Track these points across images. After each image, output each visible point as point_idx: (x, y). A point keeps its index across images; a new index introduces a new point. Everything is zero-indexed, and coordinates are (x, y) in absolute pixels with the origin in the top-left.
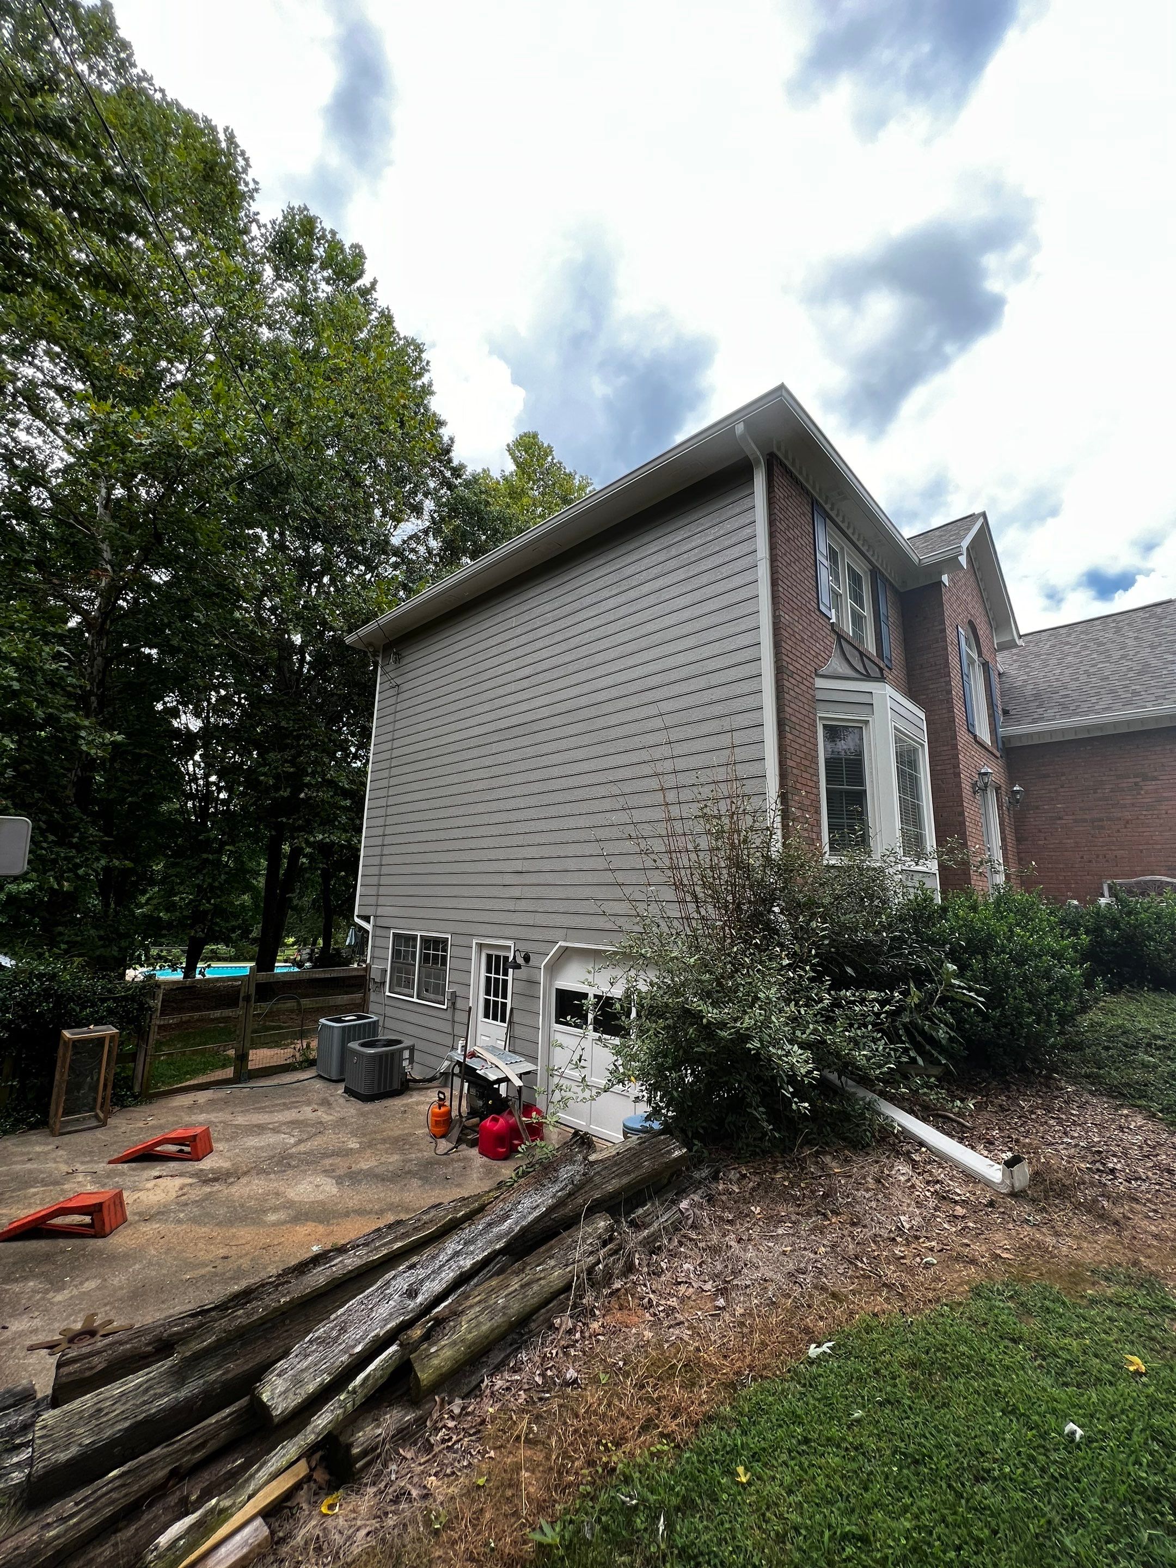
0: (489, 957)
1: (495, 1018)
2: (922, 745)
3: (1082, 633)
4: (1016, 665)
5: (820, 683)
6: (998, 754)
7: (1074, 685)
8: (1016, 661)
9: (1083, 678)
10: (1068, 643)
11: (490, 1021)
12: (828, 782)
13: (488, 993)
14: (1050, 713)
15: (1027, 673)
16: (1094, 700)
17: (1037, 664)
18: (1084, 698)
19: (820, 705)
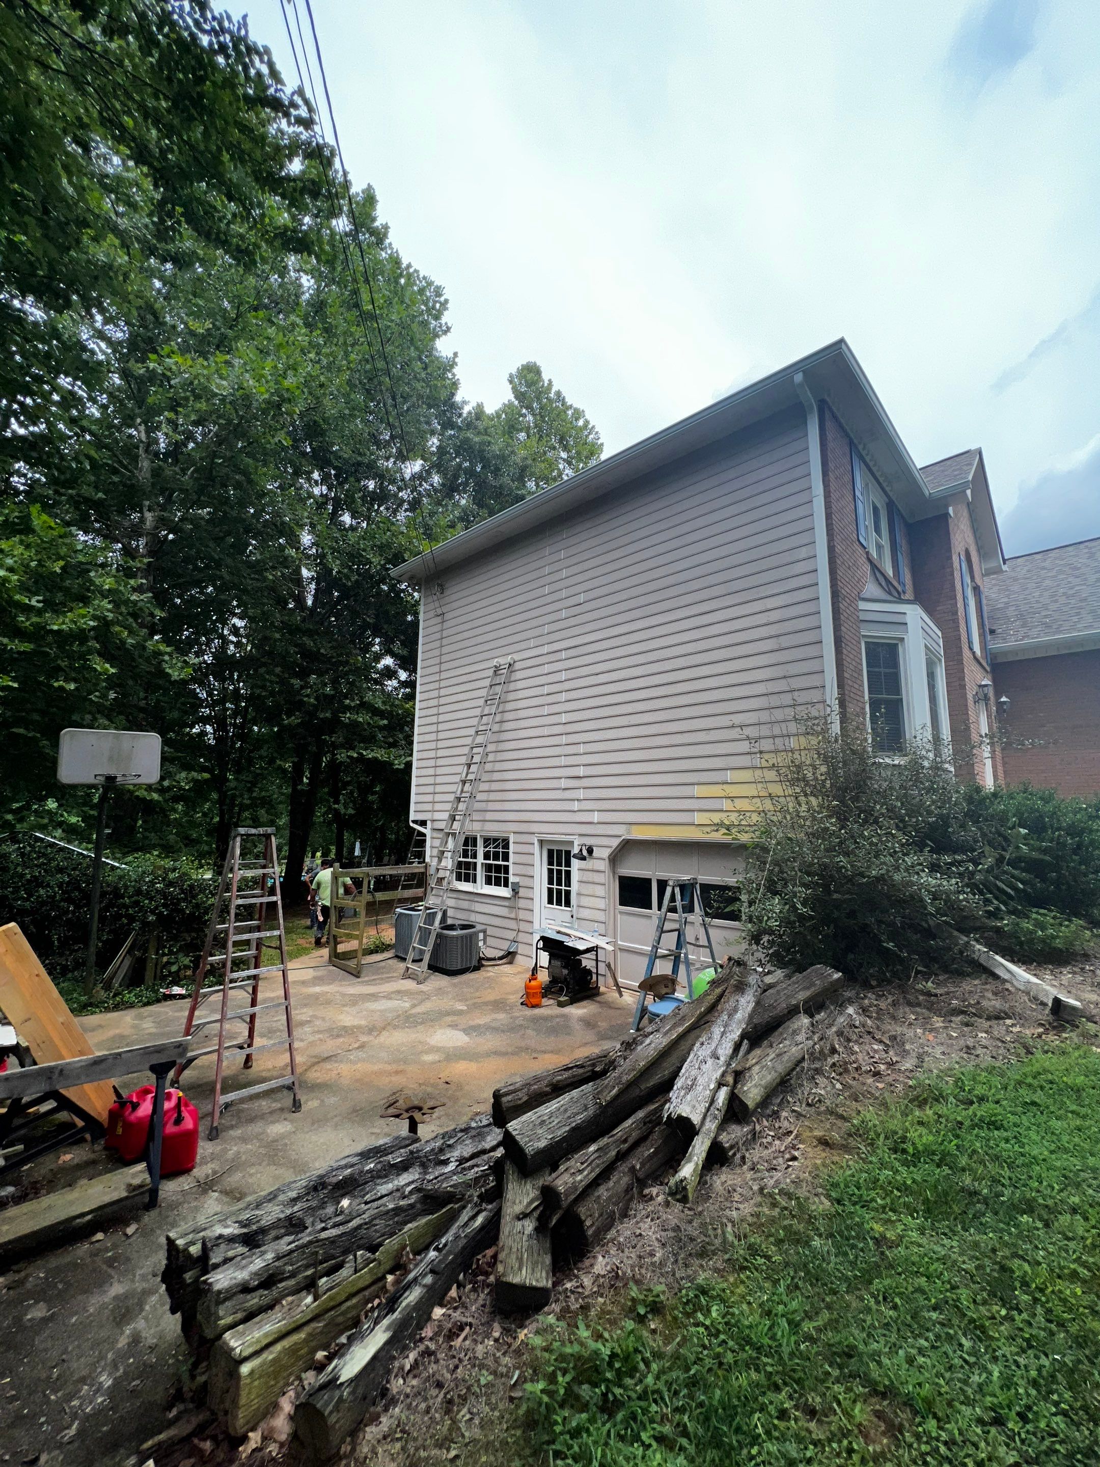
0: (550, 852)
1: (559, 903)
2: (940, 660)
3: (1056, 559)
4: (995, 589)
5: (862, 605)
6: (988, 669)
7: (1054, 606)
8: (994, 585)
9: (1063, 600)
10: (1044, 568)
11: (555, 906)
12: (870, 692)
13: (550, 882)
14: (1034, 632)
15: (1008, 596)
16: (1075, 619)
17: (1016, 588)
18: (1064, 618)
19: (862, 625)
